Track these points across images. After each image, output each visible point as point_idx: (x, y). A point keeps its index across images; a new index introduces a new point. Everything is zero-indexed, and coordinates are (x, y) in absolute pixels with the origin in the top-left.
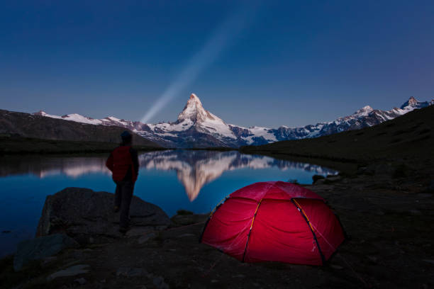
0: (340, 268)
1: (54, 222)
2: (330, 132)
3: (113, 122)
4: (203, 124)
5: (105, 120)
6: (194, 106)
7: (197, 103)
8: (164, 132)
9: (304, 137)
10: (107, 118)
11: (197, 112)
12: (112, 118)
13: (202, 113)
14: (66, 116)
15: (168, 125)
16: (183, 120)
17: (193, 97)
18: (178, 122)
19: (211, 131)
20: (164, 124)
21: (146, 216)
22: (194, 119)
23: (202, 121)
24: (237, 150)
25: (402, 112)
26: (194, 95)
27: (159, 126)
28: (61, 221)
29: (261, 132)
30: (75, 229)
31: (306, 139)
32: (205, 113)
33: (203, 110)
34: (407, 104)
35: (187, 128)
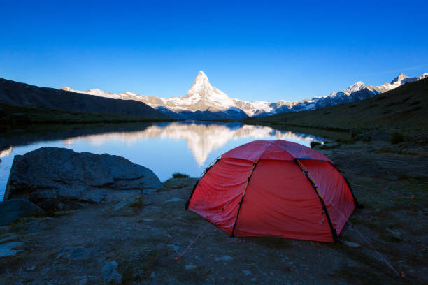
0: (356, 245)
1: (15, 185)
2: (324, 106)
3: (130, 96)
4: (210, 98)
5: (123, 95)
6: (202, 82)
7: (204, 79)
8: (175, 106)
9: (301, 110)
10: (125, 93)
11: (205, 88)
12: (129, 93)
13: (209, 88)
14: (89, 91)
15: (178, 100)
16: (192, 95)
17: (201, 74)
18: (188, 97)
19: (216, 104)
20: (176, 99)
21: (133, 179)
22: (202, 94)
23: (209, 96)
24: (240, 121)
25: (392, 87)
26: (201, 71)
27: (170, 100)
28: (25, 184)
29: (262, 106)
30: (42, 193)
31: (303, 111)
32: (211, 88)
33: (209, 85)
34: (396, 80)
35: (196, 101)
